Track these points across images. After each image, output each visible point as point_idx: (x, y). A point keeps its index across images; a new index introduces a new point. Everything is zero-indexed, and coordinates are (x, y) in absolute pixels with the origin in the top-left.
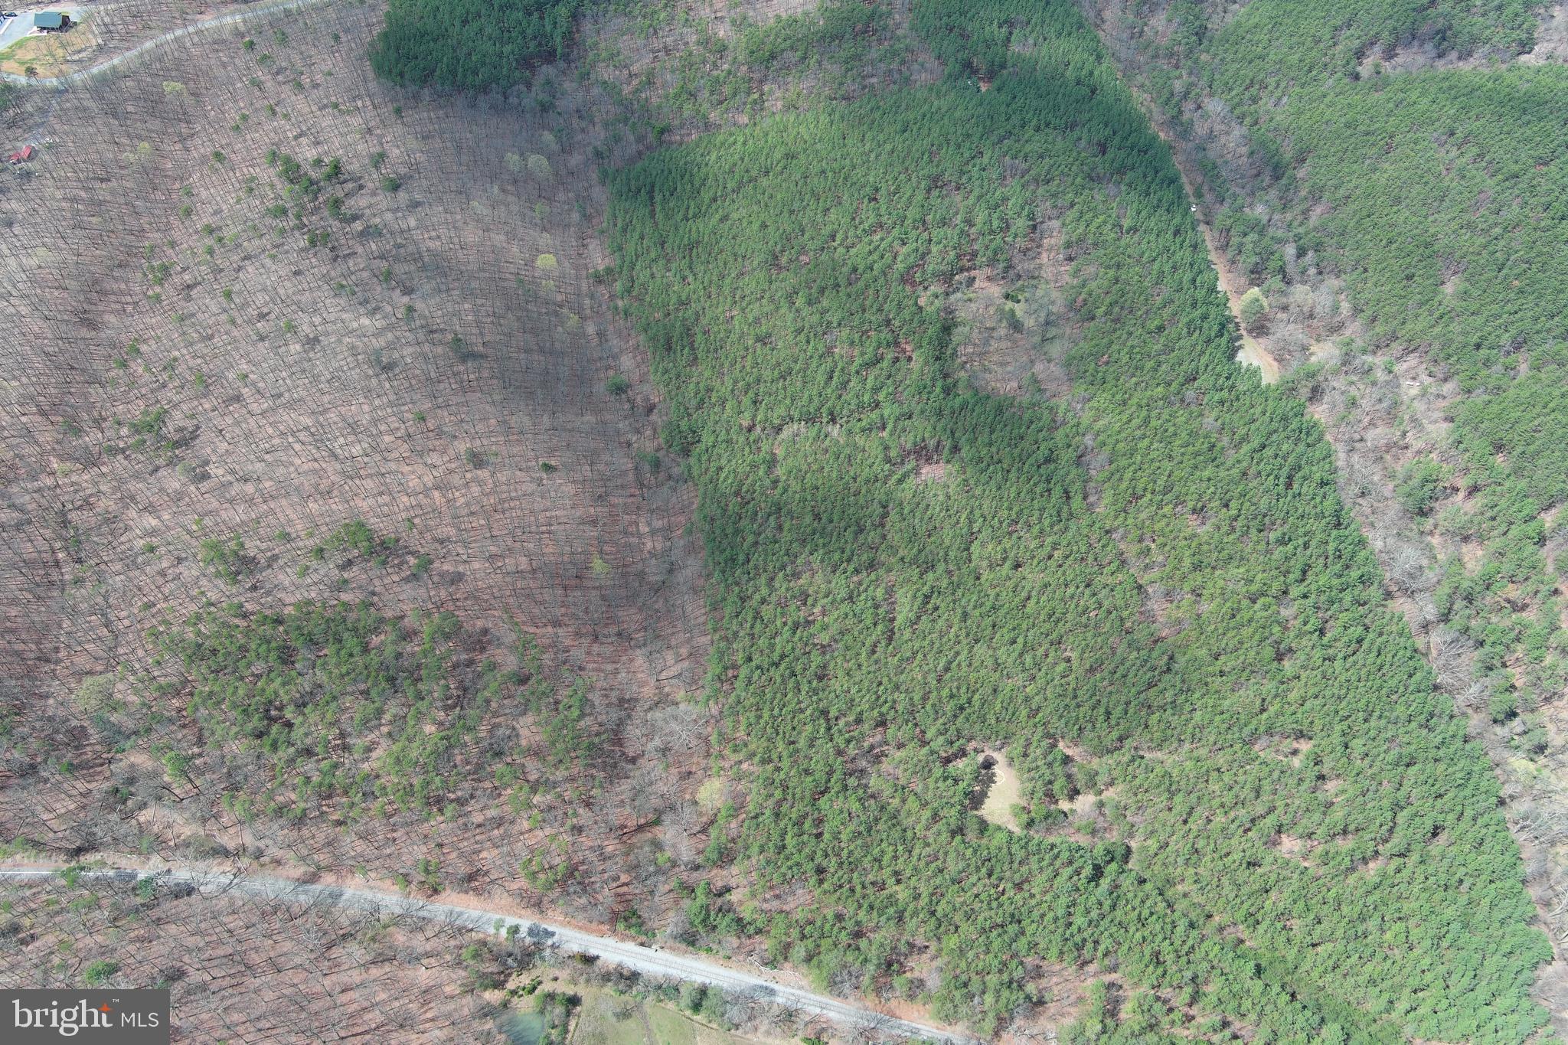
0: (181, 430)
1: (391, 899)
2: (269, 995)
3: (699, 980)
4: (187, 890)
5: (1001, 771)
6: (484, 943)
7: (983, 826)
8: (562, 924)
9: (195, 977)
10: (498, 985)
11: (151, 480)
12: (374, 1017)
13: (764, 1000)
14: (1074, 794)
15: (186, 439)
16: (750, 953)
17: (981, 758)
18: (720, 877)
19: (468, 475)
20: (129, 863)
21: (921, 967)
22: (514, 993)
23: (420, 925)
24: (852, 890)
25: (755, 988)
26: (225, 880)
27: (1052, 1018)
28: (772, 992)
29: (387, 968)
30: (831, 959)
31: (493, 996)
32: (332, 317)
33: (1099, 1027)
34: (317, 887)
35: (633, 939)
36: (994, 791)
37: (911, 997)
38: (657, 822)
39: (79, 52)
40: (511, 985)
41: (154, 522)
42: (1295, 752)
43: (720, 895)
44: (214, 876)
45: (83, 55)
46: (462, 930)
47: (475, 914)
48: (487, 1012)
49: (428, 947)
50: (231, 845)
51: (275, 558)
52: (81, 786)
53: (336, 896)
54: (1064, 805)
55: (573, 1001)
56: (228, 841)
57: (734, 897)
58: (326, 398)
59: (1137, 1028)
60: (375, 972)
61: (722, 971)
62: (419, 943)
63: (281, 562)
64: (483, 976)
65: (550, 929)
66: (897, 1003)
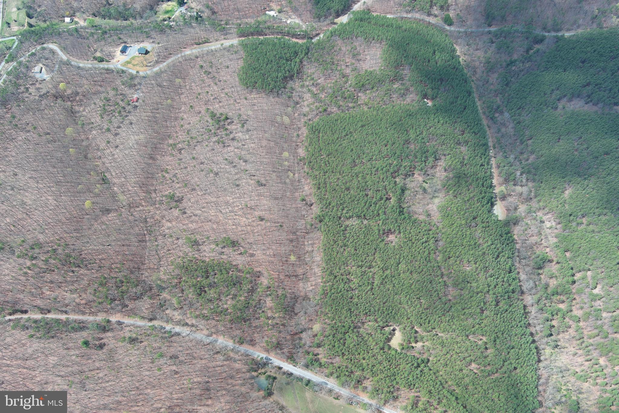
0: (178, 197)
1: (230, 344)
2: (199, 366)
3: (308, 378)
4: (178, 334)
5: (397, 332)
6: (253, 360)
7: (390, 347)
8: (273, 357)
9: (181, 358)
10: (256, 371)
11: (170, 211)
12: (224, 375)
13: (324, 386)
14: (416, 342)
15: (180, 200)
16: (322, 372)
17: (392, 328)
18: (317, 350)
19: (258, 223)
20: (164, 325)
21: (367, 383)
22: (260, 374)
23: (237, 352)
24: (351, 360)
25: (322, 382)
26: (188, 333)
27: (400, 402)
28: (327, 384)
29: (228, 362)
30: (343, 379)
31: (255, 374)
32: (223, 166)
33: (411, 408)
34: (211, 338)
35: (292, 364)
36: (394, 338)
37: (363, 391)
38: (301, 332)
39: (150, 62)
40: (259, 372)
41: (171, 225)
42: (481, 339)
43: (316, 355)
44: (185, 331)
45: (151, 63)
46: (247, 355)
47: (252, 351)
48: (253, 378)
49: (239, 358)
50: (190, 323)
51: (204, 242)
52: (152, 301)
53: (216, 341)
54: (414, 345)
55: (275, 378)
56: (189, 322)
57: (320, 357)
58: (220, 193)
59: (421, 410)
60: (225, 363)
61: (314, 376)
62: (237, 357)
63: (206, 244)
64: (252, 368)
65: (271, 358)
66: (359, 391)
